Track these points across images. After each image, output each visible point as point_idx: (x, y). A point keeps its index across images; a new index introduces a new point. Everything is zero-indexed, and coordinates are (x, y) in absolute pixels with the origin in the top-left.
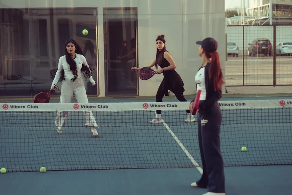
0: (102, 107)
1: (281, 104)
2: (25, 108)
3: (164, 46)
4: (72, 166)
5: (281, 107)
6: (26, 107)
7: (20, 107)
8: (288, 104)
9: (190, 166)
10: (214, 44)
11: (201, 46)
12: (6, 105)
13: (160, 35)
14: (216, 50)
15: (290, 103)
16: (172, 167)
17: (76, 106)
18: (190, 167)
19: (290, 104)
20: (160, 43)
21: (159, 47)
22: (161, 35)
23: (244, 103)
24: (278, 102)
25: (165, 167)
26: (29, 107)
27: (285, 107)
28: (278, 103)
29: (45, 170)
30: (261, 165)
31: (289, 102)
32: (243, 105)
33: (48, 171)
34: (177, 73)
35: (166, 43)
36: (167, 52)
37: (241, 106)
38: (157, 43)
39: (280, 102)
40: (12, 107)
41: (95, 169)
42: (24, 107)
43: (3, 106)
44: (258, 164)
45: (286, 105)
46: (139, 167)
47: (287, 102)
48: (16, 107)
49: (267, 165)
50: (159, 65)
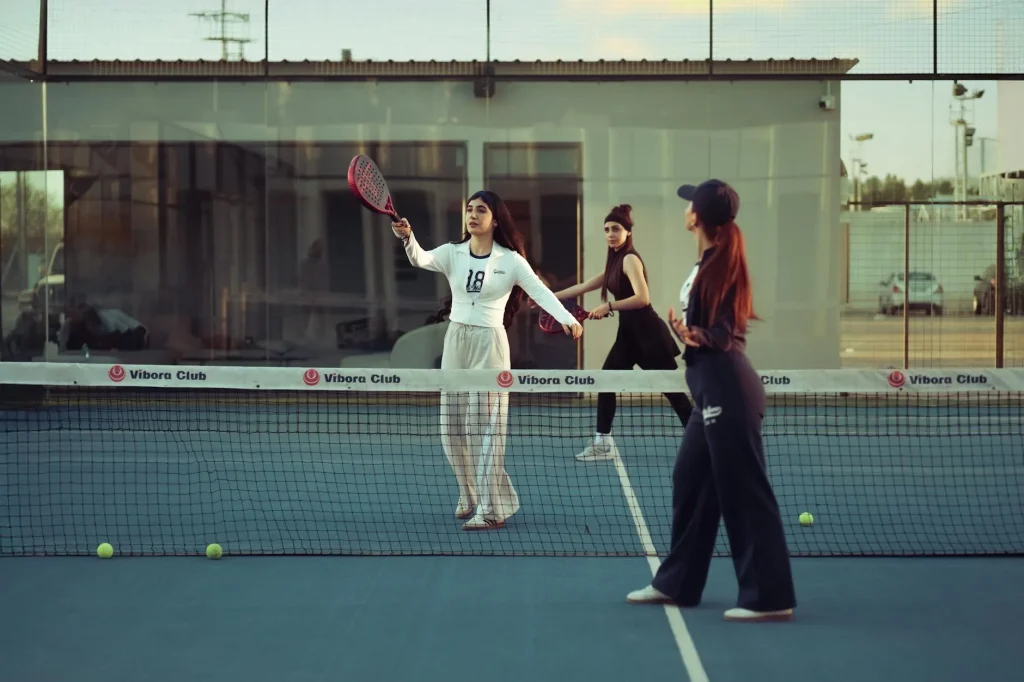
0: (383, 379)
1: (893, 381)
2: (170, 378)
3: (628, 238)
4: (298, 545)
5: (893, 390)
6: (174, 376)
7: (155, 376)
8: (914, 382)
9: (630, 554)
10: (729, 202)
11: (690, 205)
12: (117, 368)
13: (618, 206)
14: (733, 217)
15: (918, 381)
16: (578, 554)
17: (311, 376)
18: (628, 555)
19: (920, 382)
20: (615, 229)
21: (613, 242)
22: (622, 206)
23: (784, 378)
24: (884, 374)
25: (558, 554)
26: (181, 375)
27: (905, 390)
28: (886, 381)
29: (221, 553)
30: (833, 556)
31: (916, 377)
32: (784, 383)
33: (230, 555)
34: (659, 316)
35: (633, 228)
36: (633, 256)
37: (779, 386)
38: (607, 229)
39: (890, 378)
40: (134, 376)
41: (359, 552)
42: (168, 376)
43: (111, 372)
44: (824, 554)
45: (908, 386)
46: (484, 553)
47: (911, 378)
48: (146, 375)
49: (852, 556)
50: (611, 291)
